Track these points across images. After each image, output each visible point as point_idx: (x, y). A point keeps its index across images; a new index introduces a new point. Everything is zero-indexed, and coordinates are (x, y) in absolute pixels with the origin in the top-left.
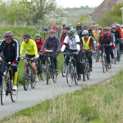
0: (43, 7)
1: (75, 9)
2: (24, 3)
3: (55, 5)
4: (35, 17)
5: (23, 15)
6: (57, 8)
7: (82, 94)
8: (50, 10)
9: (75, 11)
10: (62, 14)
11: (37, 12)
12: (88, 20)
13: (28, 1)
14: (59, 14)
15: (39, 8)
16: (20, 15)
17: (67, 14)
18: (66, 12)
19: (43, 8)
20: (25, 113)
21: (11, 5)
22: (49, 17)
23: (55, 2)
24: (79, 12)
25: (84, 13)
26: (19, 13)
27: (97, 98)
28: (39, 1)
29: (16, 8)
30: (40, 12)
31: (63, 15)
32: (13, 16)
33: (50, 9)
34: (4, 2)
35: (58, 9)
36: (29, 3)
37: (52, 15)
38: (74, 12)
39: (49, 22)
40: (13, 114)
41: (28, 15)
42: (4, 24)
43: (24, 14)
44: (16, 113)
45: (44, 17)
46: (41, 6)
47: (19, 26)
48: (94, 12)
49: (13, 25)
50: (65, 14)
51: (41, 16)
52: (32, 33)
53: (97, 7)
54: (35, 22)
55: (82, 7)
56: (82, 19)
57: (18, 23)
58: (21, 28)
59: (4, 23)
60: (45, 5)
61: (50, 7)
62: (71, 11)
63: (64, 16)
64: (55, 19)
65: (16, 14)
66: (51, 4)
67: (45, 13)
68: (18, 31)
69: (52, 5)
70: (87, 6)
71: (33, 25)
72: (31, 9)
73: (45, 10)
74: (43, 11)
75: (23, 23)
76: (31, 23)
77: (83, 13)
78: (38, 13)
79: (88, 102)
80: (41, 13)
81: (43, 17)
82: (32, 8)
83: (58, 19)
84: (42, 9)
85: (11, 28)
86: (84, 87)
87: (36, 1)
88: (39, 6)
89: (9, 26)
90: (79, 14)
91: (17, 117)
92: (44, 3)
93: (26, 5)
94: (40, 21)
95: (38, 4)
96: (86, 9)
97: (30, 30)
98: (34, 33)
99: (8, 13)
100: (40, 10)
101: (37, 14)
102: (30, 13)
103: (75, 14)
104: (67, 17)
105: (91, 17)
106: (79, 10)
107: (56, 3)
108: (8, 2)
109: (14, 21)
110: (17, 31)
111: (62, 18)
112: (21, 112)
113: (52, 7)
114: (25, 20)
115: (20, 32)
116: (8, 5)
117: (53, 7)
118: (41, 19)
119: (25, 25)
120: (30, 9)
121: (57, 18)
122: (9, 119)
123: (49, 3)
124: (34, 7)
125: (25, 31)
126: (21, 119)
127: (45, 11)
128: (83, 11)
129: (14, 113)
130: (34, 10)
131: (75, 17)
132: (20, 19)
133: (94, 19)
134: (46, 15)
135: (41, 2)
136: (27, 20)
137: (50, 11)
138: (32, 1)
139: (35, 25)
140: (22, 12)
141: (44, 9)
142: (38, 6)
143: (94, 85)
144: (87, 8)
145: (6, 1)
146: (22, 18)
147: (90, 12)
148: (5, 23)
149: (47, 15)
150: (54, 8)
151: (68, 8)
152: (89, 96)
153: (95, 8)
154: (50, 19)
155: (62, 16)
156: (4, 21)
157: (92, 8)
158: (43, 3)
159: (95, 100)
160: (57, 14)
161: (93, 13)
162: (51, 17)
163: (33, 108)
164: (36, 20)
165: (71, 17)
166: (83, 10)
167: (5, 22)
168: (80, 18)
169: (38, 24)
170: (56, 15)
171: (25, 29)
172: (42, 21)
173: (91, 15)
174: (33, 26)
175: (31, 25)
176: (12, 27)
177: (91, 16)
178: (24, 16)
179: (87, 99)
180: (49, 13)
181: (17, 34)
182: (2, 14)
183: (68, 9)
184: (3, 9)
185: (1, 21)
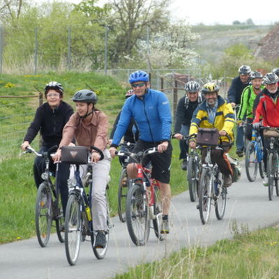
0: (135, 22)
1: (219, 29)
2: (86, 9)
3: (166, 18)
4: (115, 46)
5: (83, 41)
6: (172, 23)
7: (234, 251)
8: (152, 30)
9: (219, 33)
10: (184, 42)
11: (119, 33)
12: (251, 58)
13: (95, 5)
14: (176, 41)
15: (124, 23)
16: (76, 40)
17: (197, 40)
18: (194, 36)
19: (136, 24)
21: (52, 14)
22: (150, 46)
23: (168, 9)
24: (228, 35)
25: (241, 40)
26: (73, 36)
27: (274, 262)
28: (125, 5)
29: (63, 24)
30: (128, 35)
31: (186, 43)
32: (56, 42)
33: (153, 27)
34: (32, 6)
35: (174, 27)
36: (98, 10)
37: (159, 43)
38: (214, 36)
39: (151, 60)
41: (97, 42)
42: (33, 65)
43: (84, 37)
45: (138, 48)
46: (129, 17)
47: (72, 70)
48: (268, 36)
49: (57, 69)
50: (191, 40)
51: (130, 44)
52: (105, 88)
53: (276, 23)
54: (114, 60)
55: (236, 23)
56: (236, 55)
57: (68, 62)
58: (77, 74)
59: (32, 61)
60: (141, 16)
61: (153, 22)
62: (208, 33)
63: (190, 47)
64: (166, 54)
65: (64, 40)
66: (157, 15)
67: (139, 38)
68: (69, 83)
69: (159, 18)
70: (250, 21)
71: (108, 68)
72: (104, 25)
73: (139, 30)
74: (134, 31)
75: (82, 61)
76: (104, 62)
77: (238, 38)
78: (121, 36)
79: (250, 271)
80: (131, 36)
81: (134, 47)
82: (106, 23)
83: (175, 52)
84: (132, 26)
85: (49, 74)
86: (240, 232)
87: (117, 6)
88: (125, 19)
89: (47, 70)
90: (227, 41)
92: (137, 11)
93: (91, 14)
94: (127, 57)
95: (121, 13)
96: (247, 27)
97: (102, 81)
98: (111, 88)
99: (43, 34)
100: (128, 28)
101: (120, 41)
102: (102, 35)
103: (219, 42)
104: (197, 48)
105: (259, 49)
106: (227, 30)
107: (168, 13)
108: (45, 6)
109: (59, 55)
110: (66, 84)
111: (184, 52)
113: (157, 22)
114: (89, 55)
115: (75, 86)
116: (45, 14)
117: (162, 20)
118: (131, 54)
119: (87, 68)
120: (100, 25)
121: (171, 49)
123: (151, 12)
124: (112, 22)
125: (88, 83)
127: (141, 32)
128: (239, 35)
130: (111, 28)
131: (218, 49)
132: (76, 51)
133: (268, 56)
134: (142, 43)
135: (131, 7)
136: (93, 55)
137: (153, 33)
138: (106, 5)
139: (113, 67)
140: (80, 33)
141: (138, 26)
142: (122, 19)
143: (265, 228)
144: (249, 25)
145: (40, 5)
146: (80, 49)
147: (257, 37)
148: (35, 62)
149: (144, 41)
150: (164, 25)
151: (201, 24)
152: (253, 256)
153: (271, 27)
154: (152, 51)
155: (184, 46)
156: (33, 56)
157: (261, 26)
158: (135, 10)
159: (269, 266)
160: (172, 41)
161: (266, 39)
162: (155, 48)
164: (117, 56)
165: (208, 48)
166: (240, 31)
167: (36, 58)
168: (231, 50)
169: (123, 66)
170: (170, 43)
171: (86, 78)
172: (131, 57)
173: (259, 45)
174: (108, 71)
175: (103, 68)
176: (54, 71)
177: (260, 47)
178: (86, 45)
179: (249, 265)
180: (150, 38)
182: (28, 37)
183: (199, 29)
184: (31, 24)
185: (24, 55)
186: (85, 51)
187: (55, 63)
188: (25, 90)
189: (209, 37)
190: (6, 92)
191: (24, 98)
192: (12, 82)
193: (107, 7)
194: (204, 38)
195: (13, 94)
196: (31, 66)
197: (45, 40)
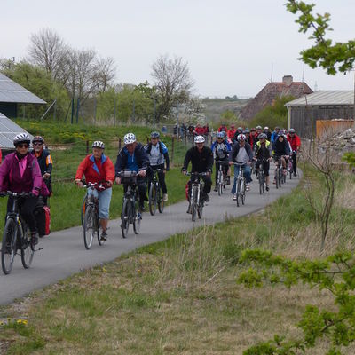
1: (217, 101)
2: (142, 89)
4: (158, 111)
5: (141, 107)
6: (191, 98)
8: (180, 102)
9: (217, 104)
11: (161, 103)
12: (236, 119)
13: (148, 87)
14: (193, 108)
16: (136, 107)
17: (205, 108)
18: (204, 106)
19: (171, 98)
20: (150, 249)
21: (123, 91)
22: (178, 111)
25: (230, 108)
26: (135, 104)
27: (247, 235)
28: (165, 87)
29: (130, 97)
30: (166, 104)
31: (199, 110)
33: (180, 100)
35: (192, 100)
36: (150, 89)
37: (183, 109)
38: (215, 105)
39: (179, 119)
41: (148, 109)
45: (171, 112)
46: (167, 94)
47: (135, 125)
49: (126, 124)
50: (202, 108)
51: (167, 110)
54: (158, 119)
55: (228, 97)
56: (227, 117)
57: (133, 120)
59: (112, 118)
60: (173, 93)
61: (180, 97)
62: (211, 103)
63: (201, 112)
64: (186, 115)
67: (172, 106)
70: (235, 96)
72: (152, 98)
74: (169, 102)
75: (140, 119)
77: (228, 106)
78: (162, 105)
80: (168, 105)
81: (169, 111)
82: (154, 97)
83: (192, 115)
84: (168, 100)
87: (160, 87)
88: (164, 95)
90: (222, 108)
93: (145, 92)
94: (165, 117)
99: (118, 103)
100: (166, 100)
101: (161, 107)
103: (217, 109)
104: (205, 113)
105: (240, 114)
106: (223, 102)
107: (189, 92)
109: (128, 116)
111: (198, 115)
112: (143, 248)
113: (183, 97)
114: (144, 115)
116: (119, 91)
118: (167, 115)
119: (143, 124)
121: (190, 113)
123: (179, 91)
124: (157, 96)
126: (144, 258)
127: (173, 103)
130: (156, 100)
131: (218, 113)
132: (136, 113)
133: (245, 118)
134: (174, 109)
135: (168, 88)
136: (146, 116)
137: (180, 104)
139: (157, 123)
140: (139, 103)
141: (172, 100)
143: (242, 216)
144: (235, 99)
146: (139, 112)
147: (239, 106)
148: (114, 119)
150: (186, 99)
151: (207, 98)
152: (236, 231)
153: (248, 101)
154: (180, 115)
155: (198, 112)
156: (113, 115)
157: (242, 100)
158: (170, 90)
160: (191, 109)
161: (245, 108)
162: (181, 112)
163: (159, 244)
164: (159, 116)
165: (211, 112)
166: (230, 102)
168: (225, 115)
169: (163, 122)
170: (189, 110)
171: (144, 130)
172: (167, 117)
173: (241, 111)
178: (142, 110)
179: (233, 236)
180: (179, 106)
183: (206, 101)
184: (110, 97)
185: (107, 115)
186: (141, 113)
187: (125, 120)
188: (108, 135)
189: (212, 105)
193: (154, 88)
194: (209, 106)
196: (112, 122)
197: (119, 106)
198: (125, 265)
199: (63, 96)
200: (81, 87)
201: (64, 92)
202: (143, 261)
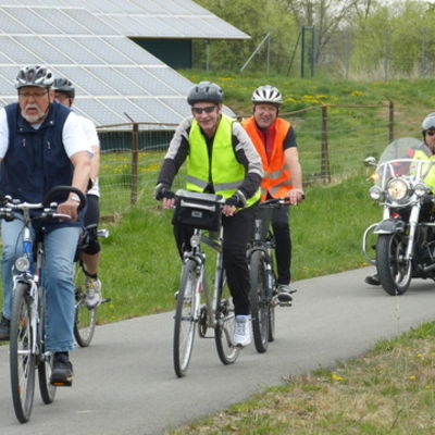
21: (404, 14)
26: (428, 39)
32: (409, 46)
34: (383, 5)
40: (404, 334)
44: (412, 330)
49: (409, 74)
57: (423, 67)
59: (382, 66)
65: (419, 43)
68: (423, 91)
85: (401, 80)
89: (398, 77)
91: (415, 341)
99: (395, 37)
108: (396, 5)
109: (412, 60)
110: (420, 93)
116: (396, 14)
122: (392, 348)
126: (427, 349)
129: (407, 329)
145: (391, 3)
148: (386, 67)
156: (383, 60)
167: (386, 62)
176: (407, 78)
181: (420, 101)
182: (378, 40)
185: (373, 60)
187: (408, 70)
190: (353, 101)
191: (373, 108)
192: (359, 90)
195: (361, 103)
196: (381, 72)
197: (396, 42)
198: (383, 365)
199: (287, 25)
200: (322, 9)
201: (288, 18)
202: (422, 356)
